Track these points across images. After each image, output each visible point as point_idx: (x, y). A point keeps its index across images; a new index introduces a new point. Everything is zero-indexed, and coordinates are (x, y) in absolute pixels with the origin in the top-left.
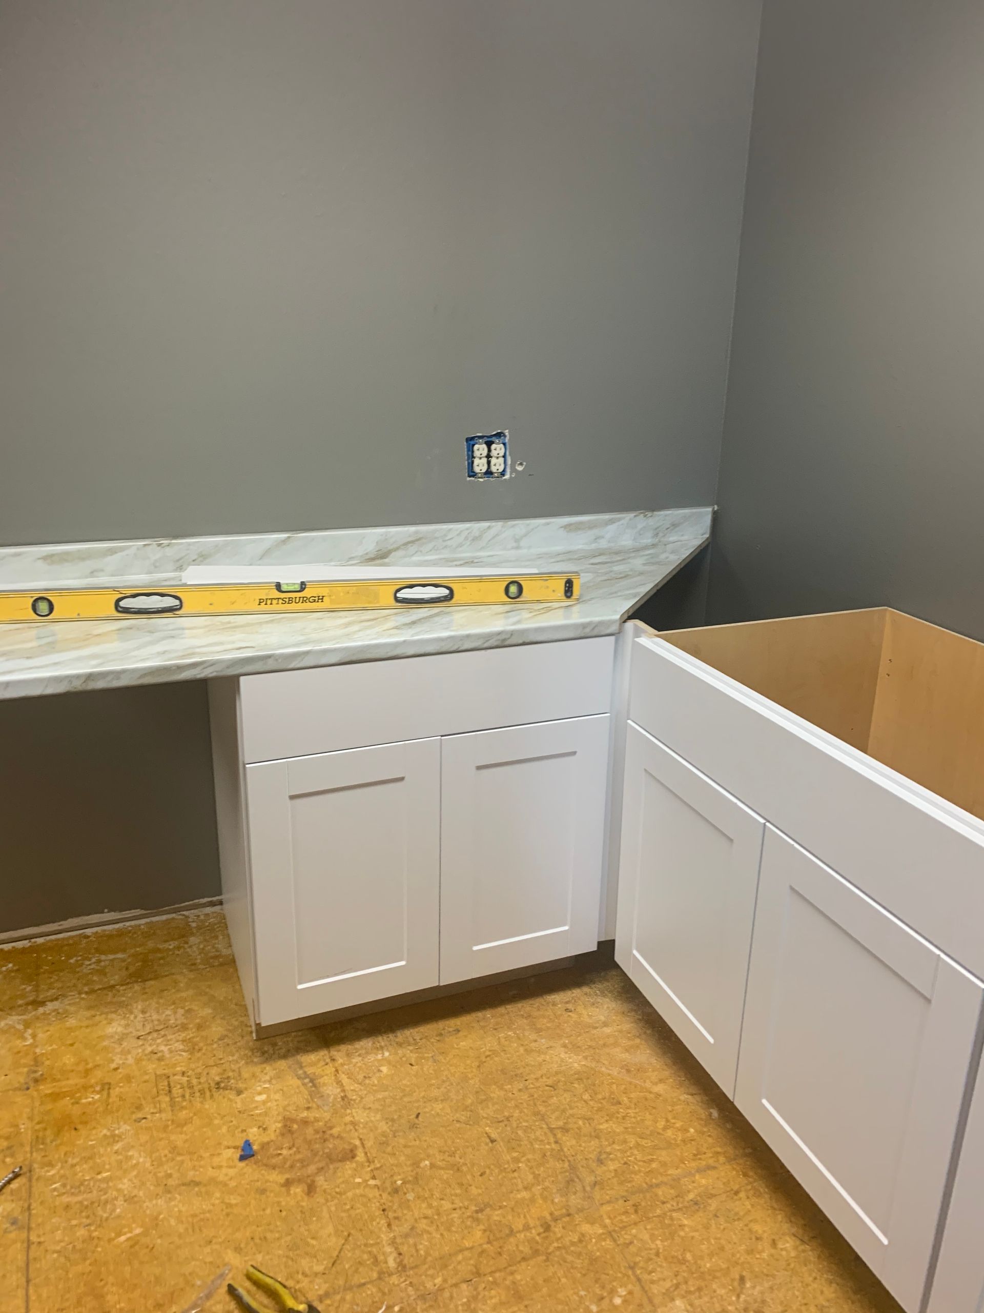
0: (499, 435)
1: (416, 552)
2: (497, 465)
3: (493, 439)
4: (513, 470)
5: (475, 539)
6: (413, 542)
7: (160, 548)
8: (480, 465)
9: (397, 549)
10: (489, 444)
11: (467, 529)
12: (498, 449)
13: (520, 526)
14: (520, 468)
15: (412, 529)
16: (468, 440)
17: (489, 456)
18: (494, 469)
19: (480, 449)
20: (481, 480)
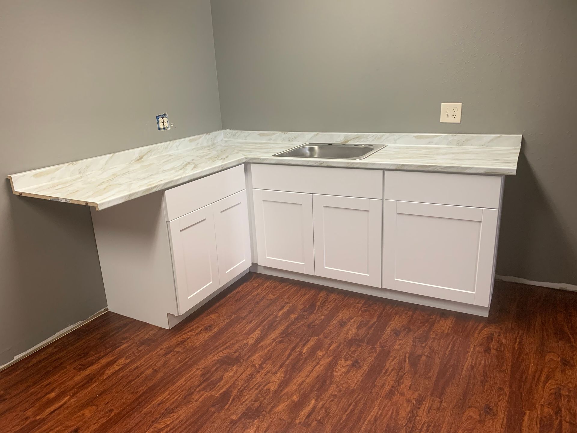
0: (165, 114)
1: (150, 155)
2: (166, 125)
3: (164, 116)
4: (170, 126)
5: (166, 148)
6: (149, 152)
7: (73, 165)
8: (161, 126)
9: (145, 155)
10: (163, 118)
11: (163, 145)
12: (166, 119)
13: (177, 142)
14: (172, 126)
15: (148, 147)
16: (157, 117)
17: (163, 122)
18: (166, 127)
19: (161, 120)
20: (162, 131)
